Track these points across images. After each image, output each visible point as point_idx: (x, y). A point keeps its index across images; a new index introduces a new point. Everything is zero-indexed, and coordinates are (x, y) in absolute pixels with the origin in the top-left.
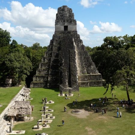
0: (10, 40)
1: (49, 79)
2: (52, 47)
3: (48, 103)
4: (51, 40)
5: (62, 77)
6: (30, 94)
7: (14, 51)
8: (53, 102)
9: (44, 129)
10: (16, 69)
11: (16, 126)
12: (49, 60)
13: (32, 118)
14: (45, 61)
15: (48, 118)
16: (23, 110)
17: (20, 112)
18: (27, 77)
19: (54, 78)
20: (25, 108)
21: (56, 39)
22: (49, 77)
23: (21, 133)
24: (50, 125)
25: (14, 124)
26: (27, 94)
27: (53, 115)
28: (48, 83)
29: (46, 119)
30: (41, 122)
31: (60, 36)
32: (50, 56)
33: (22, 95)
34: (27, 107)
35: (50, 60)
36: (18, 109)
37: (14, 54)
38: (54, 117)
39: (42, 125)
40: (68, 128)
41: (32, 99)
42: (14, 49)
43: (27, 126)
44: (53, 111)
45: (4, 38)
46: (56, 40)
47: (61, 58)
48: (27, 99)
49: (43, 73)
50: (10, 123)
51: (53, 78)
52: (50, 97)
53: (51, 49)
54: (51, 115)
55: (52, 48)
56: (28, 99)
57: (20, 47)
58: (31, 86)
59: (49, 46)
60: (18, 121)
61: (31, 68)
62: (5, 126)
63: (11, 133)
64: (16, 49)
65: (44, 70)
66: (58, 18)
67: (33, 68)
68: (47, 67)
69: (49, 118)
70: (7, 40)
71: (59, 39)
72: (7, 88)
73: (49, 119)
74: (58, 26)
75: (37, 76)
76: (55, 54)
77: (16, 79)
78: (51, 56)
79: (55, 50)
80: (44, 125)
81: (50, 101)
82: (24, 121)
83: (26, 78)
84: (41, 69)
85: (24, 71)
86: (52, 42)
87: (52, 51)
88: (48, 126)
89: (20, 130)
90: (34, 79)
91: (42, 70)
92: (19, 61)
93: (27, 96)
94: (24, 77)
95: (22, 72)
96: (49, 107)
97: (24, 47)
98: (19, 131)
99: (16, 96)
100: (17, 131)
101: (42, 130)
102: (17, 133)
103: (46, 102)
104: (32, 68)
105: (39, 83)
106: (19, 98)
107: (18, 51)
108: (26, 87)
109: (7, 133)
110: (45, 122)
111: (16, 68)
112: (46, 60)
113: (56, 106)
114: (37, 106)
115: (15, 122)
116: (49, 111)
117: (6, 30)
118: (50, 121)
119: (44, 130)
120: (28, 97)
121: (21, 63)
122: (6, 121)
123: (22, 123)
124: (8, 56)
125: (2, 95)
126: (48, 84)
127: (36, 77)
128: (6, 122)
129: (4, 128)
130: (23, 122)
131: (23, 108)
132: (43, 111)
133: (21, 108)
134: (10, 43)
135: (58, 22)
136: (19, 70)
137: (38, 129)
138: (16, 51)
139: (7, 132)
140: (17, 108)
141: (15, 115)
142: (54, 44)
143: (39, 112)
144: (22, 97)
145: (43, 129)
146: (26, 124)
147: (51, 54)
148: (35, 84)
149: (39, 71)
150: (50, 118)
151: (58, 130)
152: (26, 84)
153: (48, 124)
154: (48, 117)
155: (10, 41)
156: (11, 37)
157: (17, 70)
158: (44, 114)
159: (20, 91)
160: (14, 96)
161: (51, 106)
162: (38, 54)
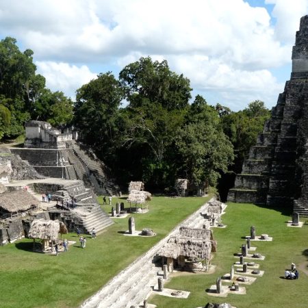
0: (189, 96)
1: (271, 185)
2: (283, 110)
3: (257, 239)
4: (280, 95)
5: (302, 183)
6: (222, 216)
7: (196, 120)
8: (270, 239)
9: (232, 294)
10: (198, 158)
11: (174, 280)
12: (273, 141)
13: (213, 268)
14: (263, 143)
15: (247, 273)
16: (192, 247)
17: (185, 250)
18: (220, 177)
19: (284, 183)
20: (198, 245)
21: (293, 90)
22: (270, 181)
23: (180, 296)
24: (247, 289)
25: (172, 276)
26: (215, 214)
27: (261, 268)
28: (269, 194)
29: (242, 273)
30: (229, 278)
31: (302, 85)
32: (275, 132)
33: (205, 216)
34: (201, 241)
35: (275, 140)
36: (182, 244)
37: (195, 126)
38: (262, 273)
39: (229, 287)
40: (288, 303)
41: (224, 227)
42: (197, 115)
43: (197, 284)
44: (263, 258)
45: (178, 91)
46: (293, 95)
47: (301, 135)
48: (213, 225)
49: (258, 172)
50: (162, 273)
51: (279, 182)
52: (267, 227)
53: (279, 115)
54: (257, 267)
55: (281, 114)
56: (216, 226)
57: (210, 111)
58: (230, 198)
59: (275, 109)
60: (182, 270)
61: (230, 158)
62: (151, 276)
63: (160, 293)
64: (201, 115)
65: (260, 163)
66: (301, 42)
67: (235, 158)
68: (267, 156)
69: (249, 272)
70: (182, 95)
71: (300, 91)
72: (177, 198)
73: (249, 276)
74: (300, 60)
75: (243, 177)
76: (289, 127)
77: (197, 180)
78: (280, 132)
79: (289, 117)
80: (234, 288)
81: (263, 235)
82: (193, 272)
83: (219, 180)
84: (254, 162)
85: (214, 163)
86: (282, 98)
87: (282, 119)
88: (241, 291)
89: (180, 289)
90: (237, 182)
91: (256, 163)
92: (206, 141)
93: (213, 220)
94: (213, 176)
95: (210, 165)
96: (256, 250)
97: (224, 110)
98: (176, 291)
99: (191, 218)
100: (173, 291)
101: (226, 296)
102: (172, 294)
103: (253, 237)
104: (233, 158)
105: (248, 192)
106: (196, 222)
107: (205, 118)
108: (218, 200)
109: (152, 292)
110: (238, 280)
111: (198, 156)
112: (266, 139)
113: (273, 248)
114: (230, 243)
115: (174, 271)
116: (254, 256)
117: (182, 75)
118: (250, 280)
119: (230, 299)
120: (216, 221)
121: (209, 146)
122: (156, 266)
123: (188, 277)
124: (182, 131)
125: (163, 212)
126: (268, 196)
127: (242, 179)
128: (156, 269)
129: (148, 281)
130: (191, 274)
131: (194, 244)
132: (240, 255)
133: (189, 243)
134: (191, 102)
135: (299, 51)
136: (205, 161)
137: (219, 293)
138: (202, 119)
139: (154, 290)
140: (180, 242)
141: (175, 256)
142: (288, 102)
143: (232, 256)
144: (204, 220)
145: (229, 295)
146: (194, 280)
147: (279, 126)
148: (238, 194)
149: (249, 165)
150: (253, 273)
151: (262, 303)
152: (218, 193)
153: (243, 285)
154: (247, 270)
155: (191, 97)
156: (192, 90)
157: (200, 161)
158: (241, 263)
159: (203, 208)
160: (185, 217)
161: (262, 247)
162: (256, 127)
